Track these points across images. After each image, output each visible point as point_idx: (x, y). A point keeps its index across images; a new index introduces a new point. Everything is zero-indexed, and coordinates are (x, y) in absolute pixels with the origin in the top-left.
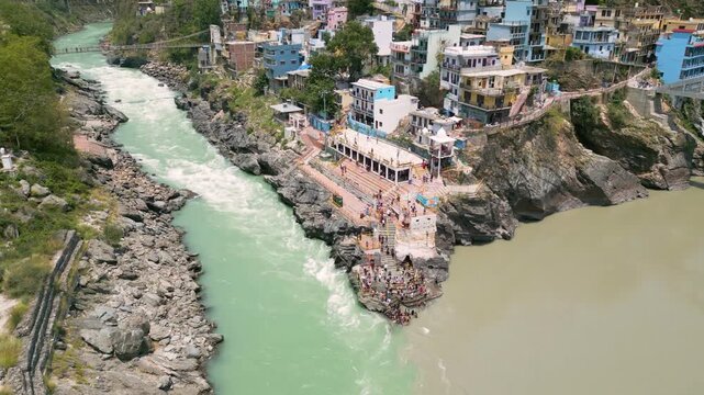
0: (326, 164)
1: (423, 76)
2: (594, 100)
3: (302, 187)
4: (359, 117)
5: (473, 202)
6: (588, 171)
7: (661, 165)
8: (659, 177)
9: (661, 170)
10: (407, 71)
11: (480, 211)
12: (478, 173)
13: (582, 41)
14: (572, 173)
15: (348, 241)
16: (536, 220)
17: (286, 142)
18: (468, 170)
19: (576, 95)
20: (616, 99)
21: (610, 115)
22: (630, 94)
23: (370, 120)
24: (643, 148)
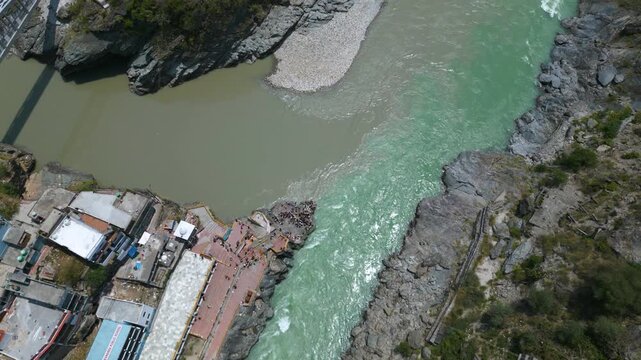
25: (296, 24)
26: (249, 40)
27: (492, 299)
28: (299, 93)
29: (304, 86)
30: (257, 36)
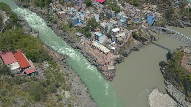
0: (91, 49)
1: (107, 32)
2: (136, 32)
3: (88, 54)
4: (96, 39)
5: (118, 58)
6: (135, 46)
7: (147, 41)
8: (146, 43)
9: (147, 42)
10: (104, 31)
11: (120, 59)
12: (119, 53)
13: (134, 20)
14: (133, 47)
15: (100, 67)
16: (127, 56)
17: (81, 42)
18: (117, 53)
19: (133, 31)
20: (140, 30)
21: (139, 33)
22: (142, 28)
23: (99, 41)
24: (144, 39)
25: (179, 103)
26: (172, 86)
27: (61, 90)
28: (149, 94)
29: (151, 97)
30: (173, 88)
